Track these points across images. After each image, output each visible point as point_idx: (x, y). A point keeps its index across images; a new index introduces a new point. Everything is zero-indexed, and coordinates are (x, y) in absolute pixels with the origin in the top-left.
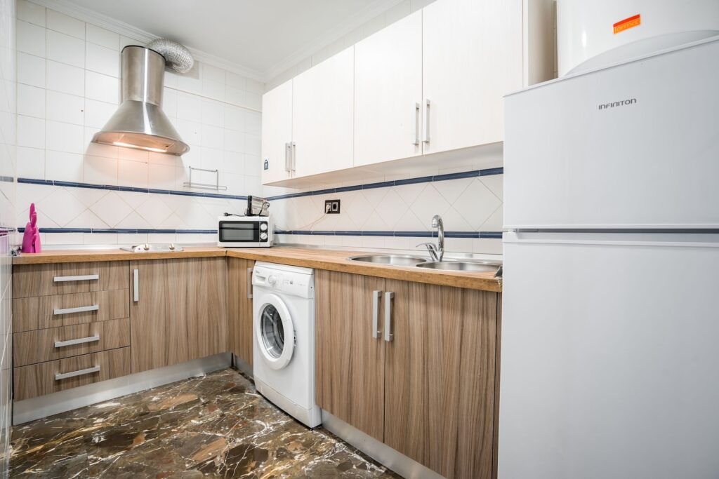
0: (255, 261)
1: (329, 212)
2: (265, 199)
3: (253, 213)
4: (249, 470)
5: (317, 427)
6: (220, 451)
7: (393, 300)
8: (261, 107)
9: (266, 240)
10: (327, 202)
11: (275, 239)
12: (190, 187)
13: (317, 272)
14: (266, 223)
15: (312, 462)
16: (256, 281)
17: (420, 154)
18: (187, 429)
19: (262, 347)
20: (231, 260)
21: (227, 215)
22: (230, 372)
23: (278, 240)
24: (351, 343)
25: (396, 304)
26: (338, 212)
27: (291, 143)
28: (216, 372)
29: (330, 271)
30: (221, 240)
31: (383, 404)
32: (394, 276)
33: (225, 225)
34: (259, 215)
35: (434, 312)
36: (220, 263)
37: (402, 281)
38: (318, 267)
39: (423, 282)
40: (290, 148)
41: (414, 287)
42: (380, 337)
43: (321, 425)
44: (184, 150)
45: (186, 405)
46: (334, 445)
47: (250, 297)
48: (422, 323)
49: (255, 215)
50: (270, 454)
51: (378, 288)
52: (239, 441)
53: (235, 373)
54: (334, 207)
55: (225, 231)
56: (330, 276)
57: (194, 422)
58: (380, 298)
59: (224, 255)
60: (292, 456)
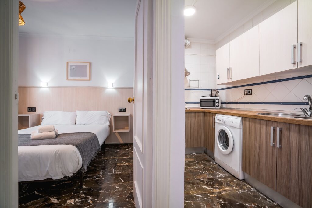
0: (216, 114)
1: (247, 94)
2: (217, 90)
3: (213, 95)
4: (216, 186)
5: (242, 180)
6: (205, 178)
7: (281, 131)
8: (216, 54)
9: (218, 106)
10: (245, 90)
11: (221, 105)
12: (190, 87)
13: (243, 118)
14: (218, 99)
15: (241, 191)
16: (216, 121)
17: (296, 67)
18: (193, 168)
19: (218, 145)
20: (206, 113)
21: (203, 96)
22: (204, 155)
23: (223, 106)
24: (260, 147)
25: (282, 132)
26: (251, 94)
27: (230, 68)
28: (199, 154)
29: (250, 118)
30: (201, 106)
31: (275, 174)
32: (282, 121)
33: (202, 100)
34: (215, 96)
35: (303, 137)
36: (202, 114)
37: (286, 123)
38: (244, 116)
39: (298, 124)
40: (229, 70)
41: (292, 126)
42: (274, 146)
43: (244, 180)
44: (188, 74)
45: (192, 162)
46: (250, 188)
47: (214, 127)
48: (297, 142)
49: (213, 96)
50: (224, 183)
51: (273, 125)
52: (211, 176)
53: (206, 155)
54: (249, 92)
55: (202, 102)
56: (250, 120)
57: (195, 167)
58: (275, 130)
59: (203, 111)
60: (233, 187)
